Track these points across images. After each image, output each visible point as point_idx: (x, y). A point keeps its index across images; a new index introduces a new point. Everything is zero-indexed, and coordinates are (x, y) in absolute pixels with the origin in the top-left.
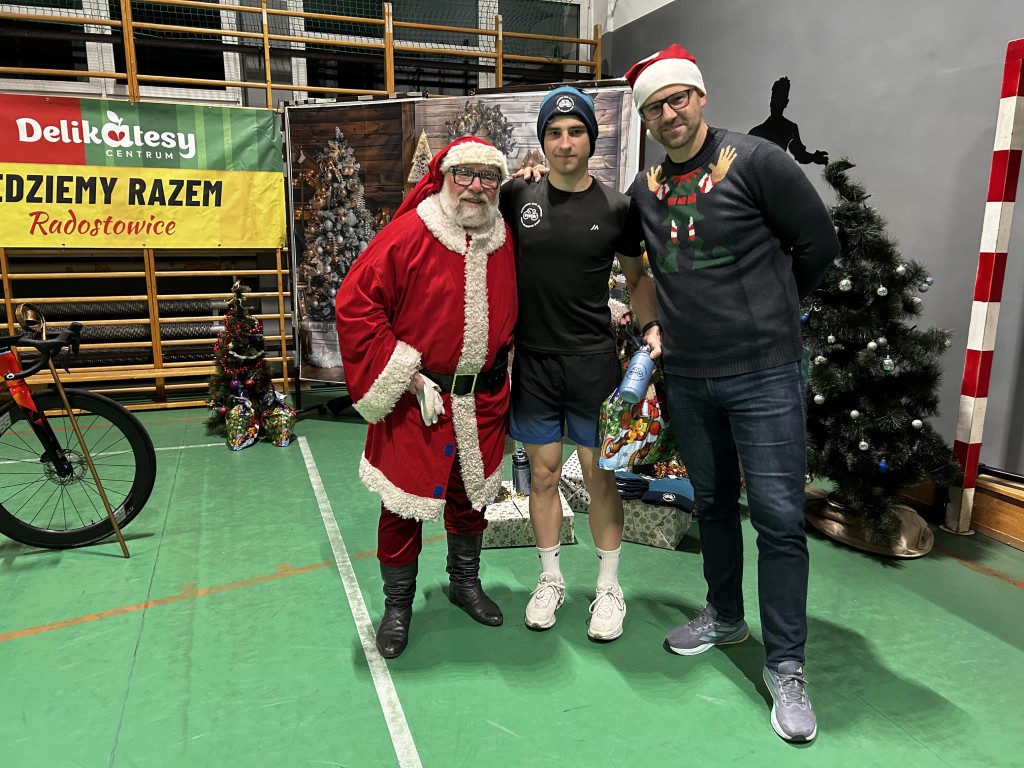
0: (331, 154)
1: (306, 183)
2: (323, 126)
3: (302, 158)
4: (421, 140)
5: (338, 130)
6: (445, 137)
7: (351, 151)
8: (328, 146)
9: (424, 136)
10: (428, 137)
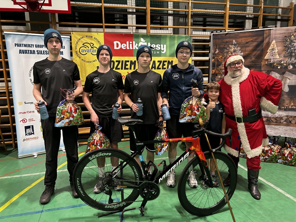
0: (230, 50)
1: (218, 61)
2: (228, 40)
3: (217, 52)
4: (272, 43)
5: (234, 41)
6: (284, 42)
7: (239, 48)
8: (229, 47)
9: (274, 42)
10: (276, 42)
